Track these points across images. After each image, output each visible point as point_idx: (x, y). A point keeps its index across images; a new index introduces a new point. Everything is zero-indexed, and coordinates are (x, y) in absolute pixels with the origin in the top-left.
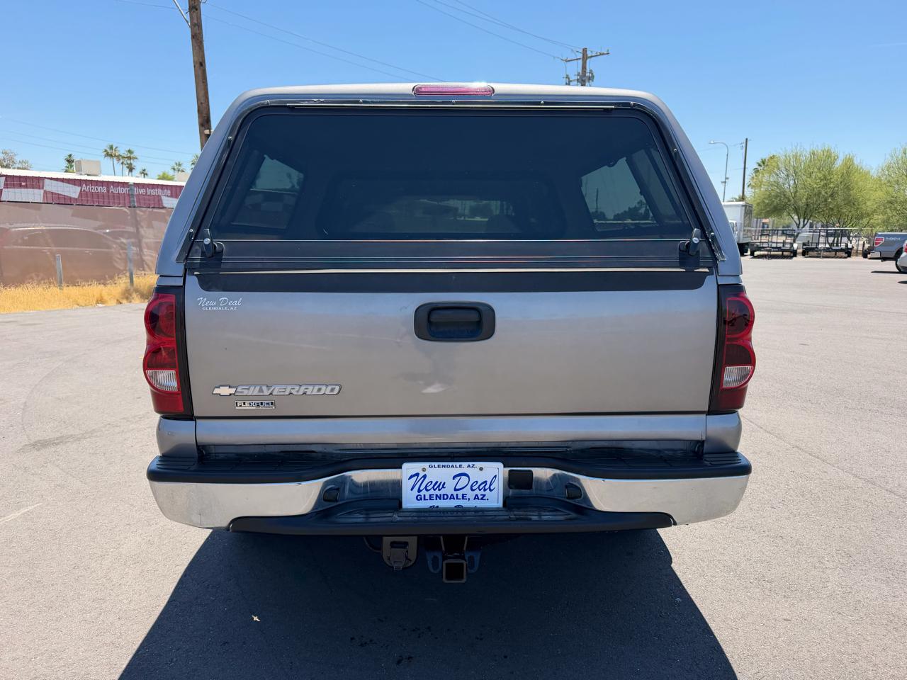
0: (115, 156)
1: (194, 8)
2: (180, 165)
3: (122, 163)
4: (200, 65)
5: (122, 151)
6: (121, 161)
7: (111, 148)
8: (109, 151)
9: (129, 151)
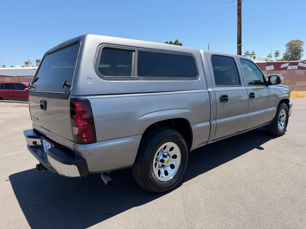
0: (248, 54)
1: (239, 4)
2: (270, 55)
3: (250, 57)
4: (240, 23)
5: (251, 53)
6: (250, 56)
7: (247, 52)
8: (247, 53)
9: (253, 52)
